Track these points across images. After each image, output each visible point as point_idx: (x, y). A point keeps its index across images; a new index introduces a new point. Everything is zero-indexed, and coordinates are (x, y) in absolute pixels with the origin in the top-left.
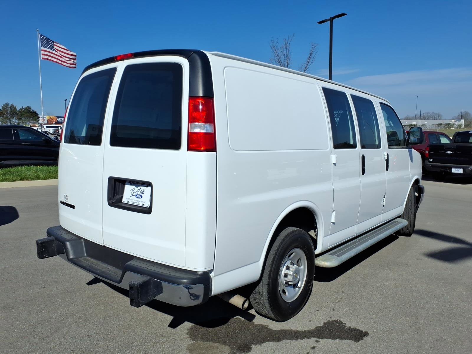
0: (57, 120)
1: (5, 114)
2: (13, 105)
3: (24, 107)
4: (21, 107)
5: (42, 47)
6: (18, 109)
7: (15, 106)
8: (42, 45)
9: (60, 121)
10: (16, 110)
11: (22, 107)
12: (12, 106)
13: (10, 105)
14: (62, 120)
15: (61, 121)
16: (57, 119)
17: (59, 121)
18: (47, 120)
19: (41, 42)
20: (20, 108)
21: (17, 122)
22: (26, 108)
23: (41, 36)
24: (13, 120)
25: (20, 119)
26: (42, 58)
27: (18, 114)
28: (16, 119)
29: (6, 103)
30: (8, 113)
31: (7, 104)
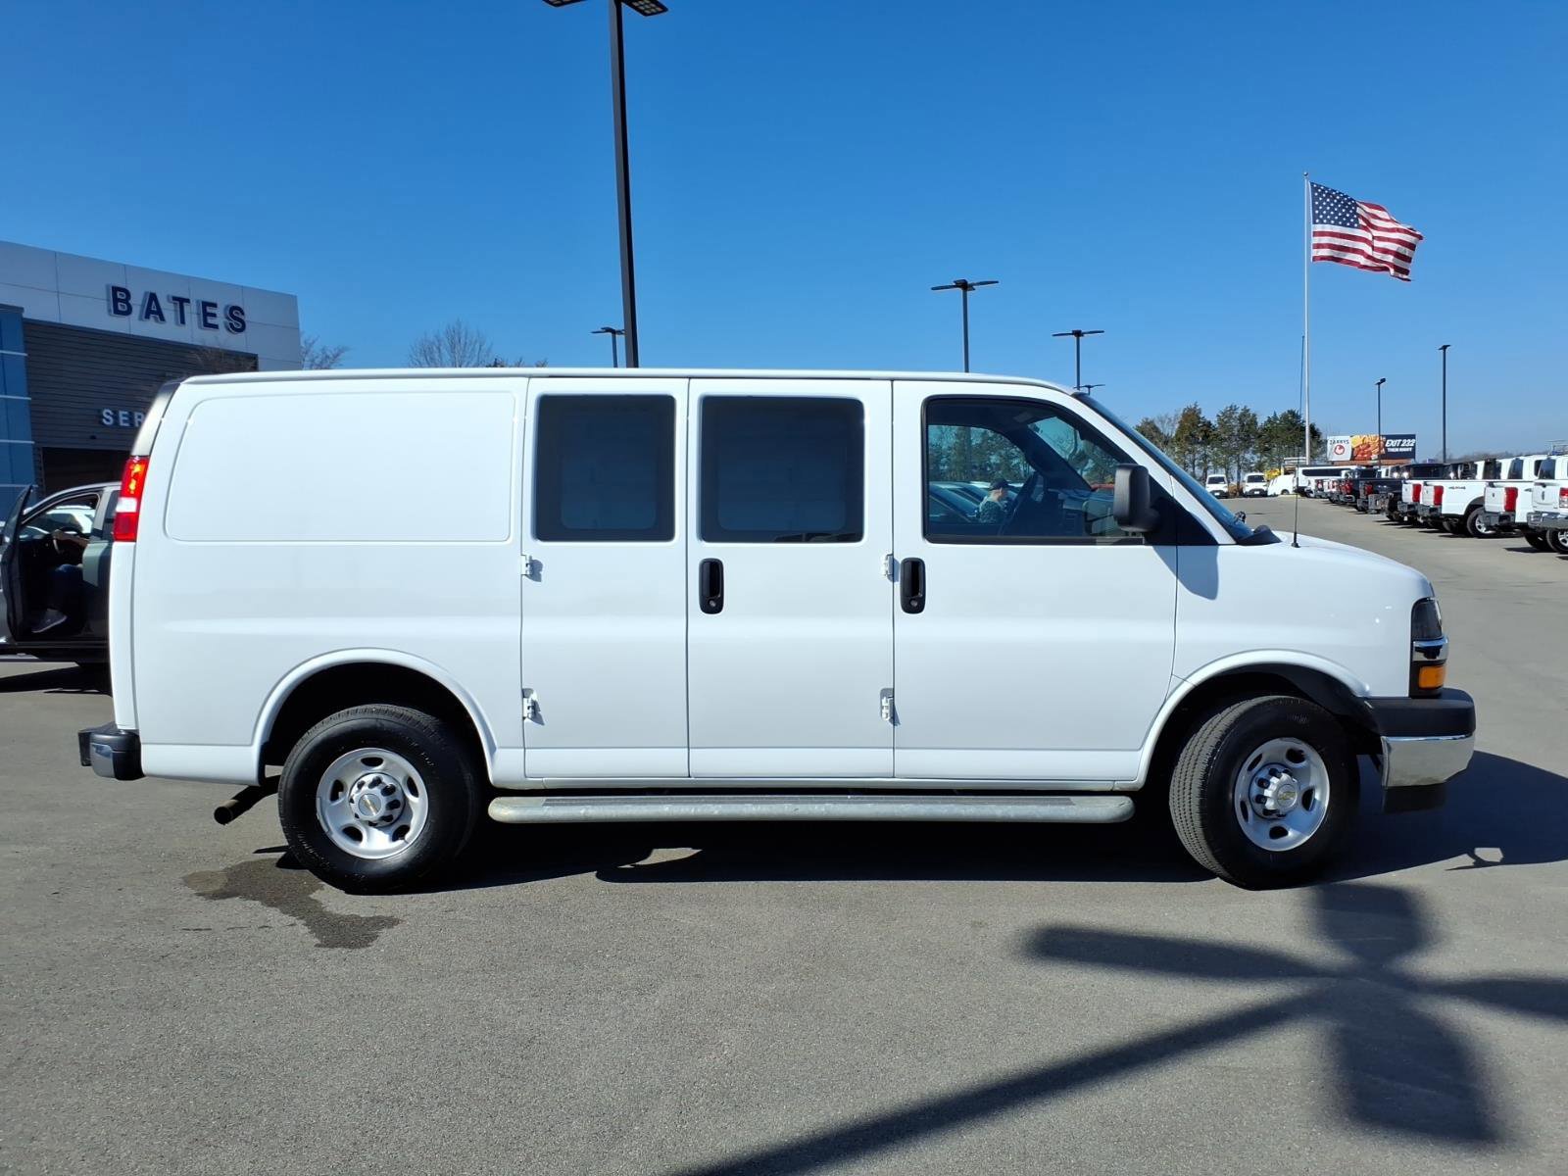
0: (1386, 448)
1: (1225, 440)
2: (1248, 410)
3: (1279, 415)
4: (1271, 416)
5: (1315, 223)
6: (1261, 421)
7: (1252, 412)
8: (1315, 217)
9: (1393, 450)
10: (1256, 423)
11: (1275, 414)
12: (1246, 411)
13: (1239, 411)
14: (1400, 447)
15: (1397, 450)
16: (1385, 443)
17: (1390, 450)
18: (1353, 449)
19: (1315, 207)
20: (1266, 419)
21: (1256, 460)
22: (1285, 417)
23: (1314, 190)
24: (1248, 456)
25: (1267, 449)
26: (1315, 258)
27: (1260, 436)
28: (1254, 452)
29: (1229, 405)
30: (1233, 434)
31: (1233, 409)
